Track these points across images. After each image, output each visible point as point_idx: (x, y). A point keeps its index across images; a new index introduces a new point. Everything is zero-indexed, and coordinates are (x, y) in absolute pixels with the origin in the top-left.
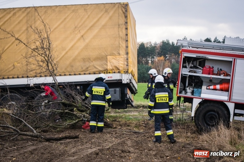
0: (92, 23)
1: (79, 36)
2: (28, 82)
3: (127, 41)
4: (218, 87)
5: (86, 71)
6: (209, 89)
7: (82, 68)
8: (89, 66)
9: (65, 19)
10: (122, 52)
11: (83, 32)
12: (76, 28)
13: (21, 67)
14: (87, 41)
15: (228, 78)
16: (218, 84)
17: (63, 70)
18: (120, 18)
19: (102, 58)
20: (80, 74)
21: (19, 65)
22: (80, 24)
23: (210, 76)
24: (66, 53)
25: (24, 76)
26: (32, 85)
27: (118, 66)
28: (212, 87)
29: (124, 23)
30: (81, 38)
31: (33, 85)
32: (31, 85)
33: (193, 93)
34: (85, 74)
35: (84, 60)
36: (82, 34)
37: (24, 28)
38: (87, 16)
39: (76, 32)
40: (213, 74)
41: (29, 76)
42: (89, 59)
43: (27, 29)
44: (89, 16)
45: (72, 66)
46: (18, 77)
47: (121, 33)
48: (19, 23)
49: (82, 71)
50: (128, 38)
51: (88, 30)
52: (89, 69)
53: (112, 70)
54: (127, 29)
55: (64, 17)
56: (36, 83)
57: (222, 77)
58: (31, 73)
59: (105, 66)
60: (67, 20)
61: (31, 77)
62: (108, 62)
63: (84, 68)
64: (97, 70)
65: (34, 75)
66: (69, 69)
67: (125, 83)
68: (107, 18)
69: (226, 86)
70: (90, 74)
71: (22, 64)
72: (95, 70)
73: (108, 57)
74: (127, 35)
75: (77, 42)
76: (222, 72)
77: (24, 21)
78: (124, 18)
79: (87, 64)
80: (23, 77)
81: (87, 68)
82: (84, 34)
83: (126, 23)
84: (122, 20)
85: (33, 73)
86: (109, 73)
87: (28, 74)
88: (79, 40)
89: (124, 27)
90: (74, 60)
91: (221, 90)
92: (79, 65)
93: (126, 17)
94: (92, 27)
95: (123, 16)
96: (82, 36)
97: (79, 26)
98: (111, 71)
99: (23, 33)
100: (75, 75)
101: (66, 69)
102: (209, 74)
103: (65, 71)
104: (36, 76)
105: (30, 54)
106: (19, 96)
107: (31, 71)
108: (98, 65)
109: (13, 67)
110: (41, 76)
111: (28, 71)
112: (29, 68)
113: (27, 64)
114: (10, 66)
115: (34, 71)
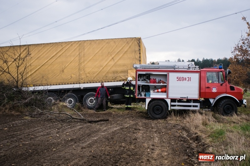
0: (119, 50)
1: (111, 58)
2: (79, 86)
3: (140, 61)
4: (160, 90)
5: (115, 80)
6: (155, 92)
7: (113, 78)
8: (117, 77)
9: (102, 48)
11: (113, 56)
12: (109, 53)
14: (116, 61)
15: (165, 84)
16: (159, 89)
17: (101, 79)
18: (136, 47)
19: (125, 71)
20: (111, 81)
21: (74, 76)
22: (112, 51)
23: (154, 84)
24: (103, 68)
26: (82, 88)
28: (156, 91)
29: (138, 50)
33: (145, 95)
34: (114, 81)
35: (114, 72)
36: (112, 57)
37: (78, 54)
38: (115, 46)
39: (109, 56)
40: (156, 83)
42: (117, 72)
43: (79, 54)
44: (117, 46)
45: (107, 77)
46: (74, 84)
47: (136, 56)
48: (74, 50)
49: (113, 80)
50: (140, 59)
51: (116, 54)
52: (117, 78)
54: (140, 53)
55: (102, 47)
56: (85, 87)
57: (162, 84)
58: (82, 81)
59: (127, 76)
60: (104, 48)
61: (82, 83)
62: (129, 74)
63: (114, 78)
64: (122, 79)
65: (84, 82)
66: (104, 78)
68: (128, 47)
69: (164, 89)
70: (117, 81)
71: (76, 75)
72: (120, 79)
73: (129, 71)
74: (140, 57)
75: (109, 62)
76: (161, 82)
77: (78, 49)
78: (138, 47)
79: (116, 75)
80: (77, 83)
81: (116, 78)
82: (114, 57)
83: (140, 50)
84: (137, 48)
87: (80, 81)
88: (111, 60)
89: (138, 52)
90: (108, 73)
91: (162, 92)
92: (110, 76)
93: (140, 46)
94: (118, 52)
95: (138, 45)
96: (113, 58)
97: (110, 52)
99: (77, 56)
100: (108, 82)
101: (103, 78)
102: (154, 83)
103: (102, 80)
104: (85, 83)
105: (81, 69)
106: (74, 95)
107: (82, 79)
108: (122, 76)
109: (71, 77)
110: (87, 83)
111: (80, 79)
112: (80, 78)
113: (79, 76)
114: (69, 77)
115: (84, 80)
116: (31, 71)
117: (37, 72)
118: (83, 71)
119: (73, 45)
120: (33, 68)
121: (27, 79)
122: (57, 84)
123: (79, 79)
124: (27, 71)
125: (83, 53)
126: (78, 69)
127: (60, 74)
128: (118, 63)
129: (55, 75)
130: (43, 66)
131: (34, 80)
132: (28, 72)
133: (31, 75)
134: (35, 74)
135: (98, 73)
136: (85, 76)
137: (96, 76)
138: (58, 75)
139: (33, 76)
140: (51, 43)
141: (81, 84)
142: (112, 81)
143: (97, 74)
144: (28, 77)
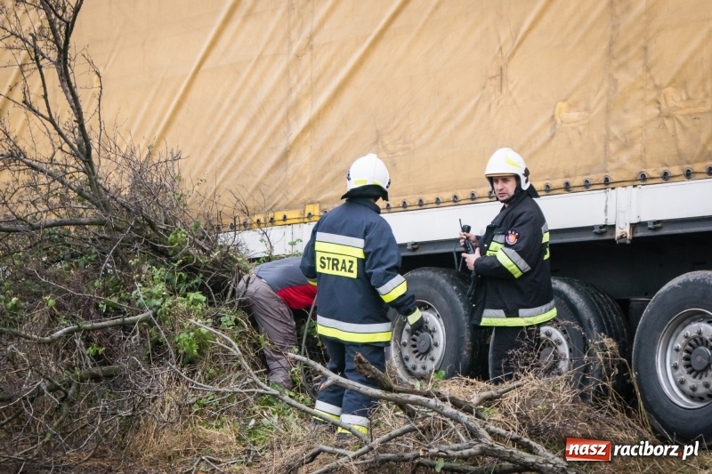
2: (606, 211)
13: (581, 128)
21: (574, 115)
25: (593, 178)
26: (623, 230)
31: (627, 230)
32: (618, 233)
41: (613, 178)
46: (567, 188)
56: (643, 219)
58: (624, 157)
61: (623, 183)
65: (635, 169)
71: (587, 109)
80: (587, 185)
85: (632, 160)
87: (611, 166)
104: (644, 178)
105: (626, 49)
106: (574, 296)
107: (626, 146)
109: (548, 133)
110: (666, 177)
111: (612, 147)
112: (615, 130)
113: (608, 110)
114: (536, 126)
115: (638, 147)
116: (312, 90)
117: (348, 97)
118: (637, 65)
120: (326, 68)
121: (290, 160)
122: (460, 196)
123: (607, 139)
124: (290, 91)
126: (604, 46)
127: (483, 108)
129: (448, 120)
130: (382, 45)
131: (328, 163)
132: (297, 103)
133: (310, 126)
134: (334, 117)
136: (653, 111)
138: (469, 118)
139: (323, 132)
141: (620, 190)
144: (297, 139)
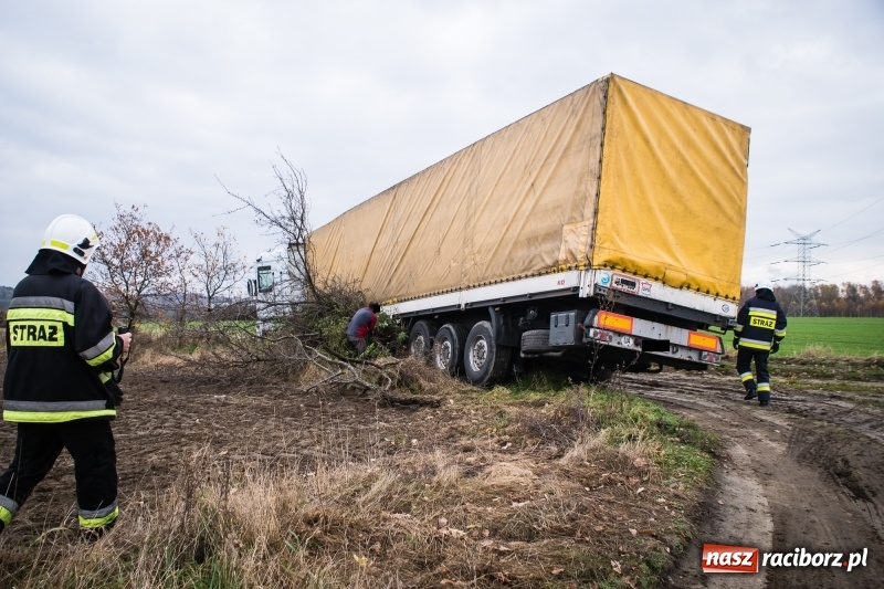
0: (549, 150)
1: (528, 185)
2: (459, 299)
3: (599, 178)
5: (529, 269)
7: (525, 263)
8: (534, 257)
10: (589, 212)
11: (534, 176)
12: (526, 167)
13: (456, 270)
14: (538, 194)
17: (500, 271)
18: (595, 119)
19: (555, 232)
20: (520, 278)
21: (455, 264)
22: (533, 157)
24: (507, 229)
25: (458, 287)
27: (574, 251)
29: (600, 130)
30: (530, 189)
31: (464, 306)
32: (462, 307)
34: (526, 277)
35: (529, 241)
36: (532, 180)
37: (467, 188)
39: (526, 178)
41: (462, 287)
42: (536, 238)
44: (546, 135)
45: (512, 260)
48: (463, 178)
49: (524, 270)
50: (602, 169)
51: (542, 166)
52: (534, 263)
53: (566, 261)
54: (602, 144)
55: (513, 149)
56: (468, 302)
58: (465, 280)
59: (556, 254)
60: (517, 153)
61: (464, 289)
62: (563, 242)
63: (527, 263)
64: (544, 263)
65: (468, 284)
66: (507, 267)
67: (585, 296)
68: (573, 128)
70: (533, 275)
71: (458, 263)
72: (540, 263)
73: (565, 229)
74: (600, 162)
75: (524, 200)
77: (469, 172)
79: (534, 251)
81: (531, 261)
82: (535, 180)
83: (603, 129)
85: (467, 280)
86: (562, 270)
87: (462, 282)
88: (527, 194)
89: (599, 142)
90: (515, 244)
93: (603, 113)
94: (548, 158)
95: (600, 111)
96: (533, 185)
97: (530, 163)
98: (564, 267)
99: (464, 198)
100: (514, 279)
101: (503, 267)
103: (502, 273)
104: (469, 287)
105: (468, 240)
106: (453, 330)
108: (546, 253)
109: (448, 271)
111: (463, 276)
112: (464, 270)
113: (462, 262)
114: (446, 268)
115: (468, 276)
117: (404, 260)
118: (470, 247)
119: (463, 162)
123: (462, 273)
124: (392, 258)
125: (476, 183)
126: (463, 239)
127: (434, 263)
128: (542, 202)
129: (426, 267)
130: (413, 242)
131: (400, 283)
132: (394, 262)
133: (396, 270)
134: (401, 268)
135: (497, 250)
136: (472, 263)
137: (491, 260)
138: (431, 266)
139: (398, 273)
140: (428, 169)
141: (463, 292)
142: (523, 275)
143: (494, 254)
144: (393, 275)
